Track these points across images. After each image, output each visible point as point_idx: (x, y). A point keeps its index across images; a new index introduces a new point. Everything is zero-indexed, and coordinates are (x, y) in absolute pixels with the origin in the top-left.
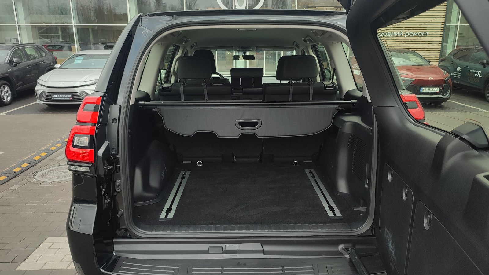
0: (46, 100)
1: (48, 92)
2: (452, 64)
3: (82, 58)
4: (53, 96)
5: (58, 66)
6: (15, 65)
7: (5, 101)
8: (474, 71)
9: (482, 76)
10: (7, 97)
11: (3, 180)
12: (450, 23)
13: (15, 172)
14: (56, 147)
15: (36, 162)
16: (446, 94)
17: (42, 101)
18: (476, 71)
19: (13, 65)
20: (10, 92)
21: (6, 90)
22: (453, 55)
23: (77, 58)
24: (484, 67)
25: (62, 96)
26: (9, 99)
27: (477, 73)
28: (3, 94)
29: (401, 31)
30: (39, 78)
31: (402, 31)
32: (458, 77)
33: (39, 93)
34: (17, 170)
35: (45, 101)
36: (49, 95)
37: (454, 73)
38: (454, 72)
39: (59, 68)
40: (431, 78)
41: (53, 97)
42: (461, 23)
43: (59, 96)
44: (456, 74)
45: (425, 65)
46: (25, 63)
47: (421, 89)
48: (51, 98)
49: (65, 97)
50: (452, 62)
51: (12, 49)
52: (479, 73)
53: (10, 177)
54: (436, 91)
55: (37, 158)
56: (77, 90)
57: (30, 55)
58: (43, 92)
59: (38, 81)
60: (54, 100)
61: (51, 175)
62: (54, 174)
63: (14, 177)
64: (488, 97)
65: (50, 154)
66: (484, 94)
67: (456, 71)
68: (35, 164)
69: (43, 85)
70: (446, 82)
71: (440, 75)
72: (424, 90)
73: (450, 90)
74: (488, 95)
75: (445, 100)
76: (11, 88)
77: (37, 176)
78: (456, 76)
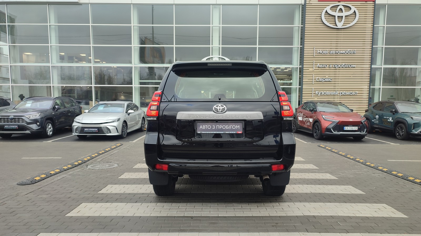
1: (82, 127)
2: (372, 113)
3: (104, 106)
5: (86, 111)
6: (57, 110)
7: (49, 134)
8: (387, 118)
9: (392, 121)
10: (50, 132)
11: (70, 167)
12: (375, 86)
13: (75, 164)
14: (95, 155)
16: (364, 132)
17: (77, 133)
18: (388, 118)
19: (55, 110)
20: (52, 129)
22: (373, 107)
23: (100, 106)
25: (91, 129)
26: (51, 133)
27: (389, 119)
28: (48, 129)
29: (337, 91)
30: (76, 118)
31: (338, 91)
32: (377, 123)
33: (75, 127)
35: (79, 133)
36: (83, 128)
38: (374, 119)
39: (88, 112)
40: (351, 120)
41: (85, 130)
42: (382, 86)
43: (89, 130)
44: (375, 120)
45: (349, 112)
46: (62, 110)
47: (344, 127)
48: (83, 131)
49: (93, 130)
50: (372, 112)
51: (55, 100)
52: (391, 119)
53: (73, 166)
54: (355, 129)
55: (86, 159)
56: (102, 125)
58: (78, 127)
59: (75, 120)
60: (85, 132)
61: (97, 166)
62: (99, 166)
63: (76, 167)
64: (398, 135)
65: (92, 158)
66: (395, 134)
67: (375, 118)
68: (85, 162)
69: (79, 123)
70: (363, 123)
71: (358, 118)
72: (346, 128)
73: (366, 129)
74: (398, 134)
75: (363, 136)
76: (53, 126)
77: (89, 167)
78: (375, 122)
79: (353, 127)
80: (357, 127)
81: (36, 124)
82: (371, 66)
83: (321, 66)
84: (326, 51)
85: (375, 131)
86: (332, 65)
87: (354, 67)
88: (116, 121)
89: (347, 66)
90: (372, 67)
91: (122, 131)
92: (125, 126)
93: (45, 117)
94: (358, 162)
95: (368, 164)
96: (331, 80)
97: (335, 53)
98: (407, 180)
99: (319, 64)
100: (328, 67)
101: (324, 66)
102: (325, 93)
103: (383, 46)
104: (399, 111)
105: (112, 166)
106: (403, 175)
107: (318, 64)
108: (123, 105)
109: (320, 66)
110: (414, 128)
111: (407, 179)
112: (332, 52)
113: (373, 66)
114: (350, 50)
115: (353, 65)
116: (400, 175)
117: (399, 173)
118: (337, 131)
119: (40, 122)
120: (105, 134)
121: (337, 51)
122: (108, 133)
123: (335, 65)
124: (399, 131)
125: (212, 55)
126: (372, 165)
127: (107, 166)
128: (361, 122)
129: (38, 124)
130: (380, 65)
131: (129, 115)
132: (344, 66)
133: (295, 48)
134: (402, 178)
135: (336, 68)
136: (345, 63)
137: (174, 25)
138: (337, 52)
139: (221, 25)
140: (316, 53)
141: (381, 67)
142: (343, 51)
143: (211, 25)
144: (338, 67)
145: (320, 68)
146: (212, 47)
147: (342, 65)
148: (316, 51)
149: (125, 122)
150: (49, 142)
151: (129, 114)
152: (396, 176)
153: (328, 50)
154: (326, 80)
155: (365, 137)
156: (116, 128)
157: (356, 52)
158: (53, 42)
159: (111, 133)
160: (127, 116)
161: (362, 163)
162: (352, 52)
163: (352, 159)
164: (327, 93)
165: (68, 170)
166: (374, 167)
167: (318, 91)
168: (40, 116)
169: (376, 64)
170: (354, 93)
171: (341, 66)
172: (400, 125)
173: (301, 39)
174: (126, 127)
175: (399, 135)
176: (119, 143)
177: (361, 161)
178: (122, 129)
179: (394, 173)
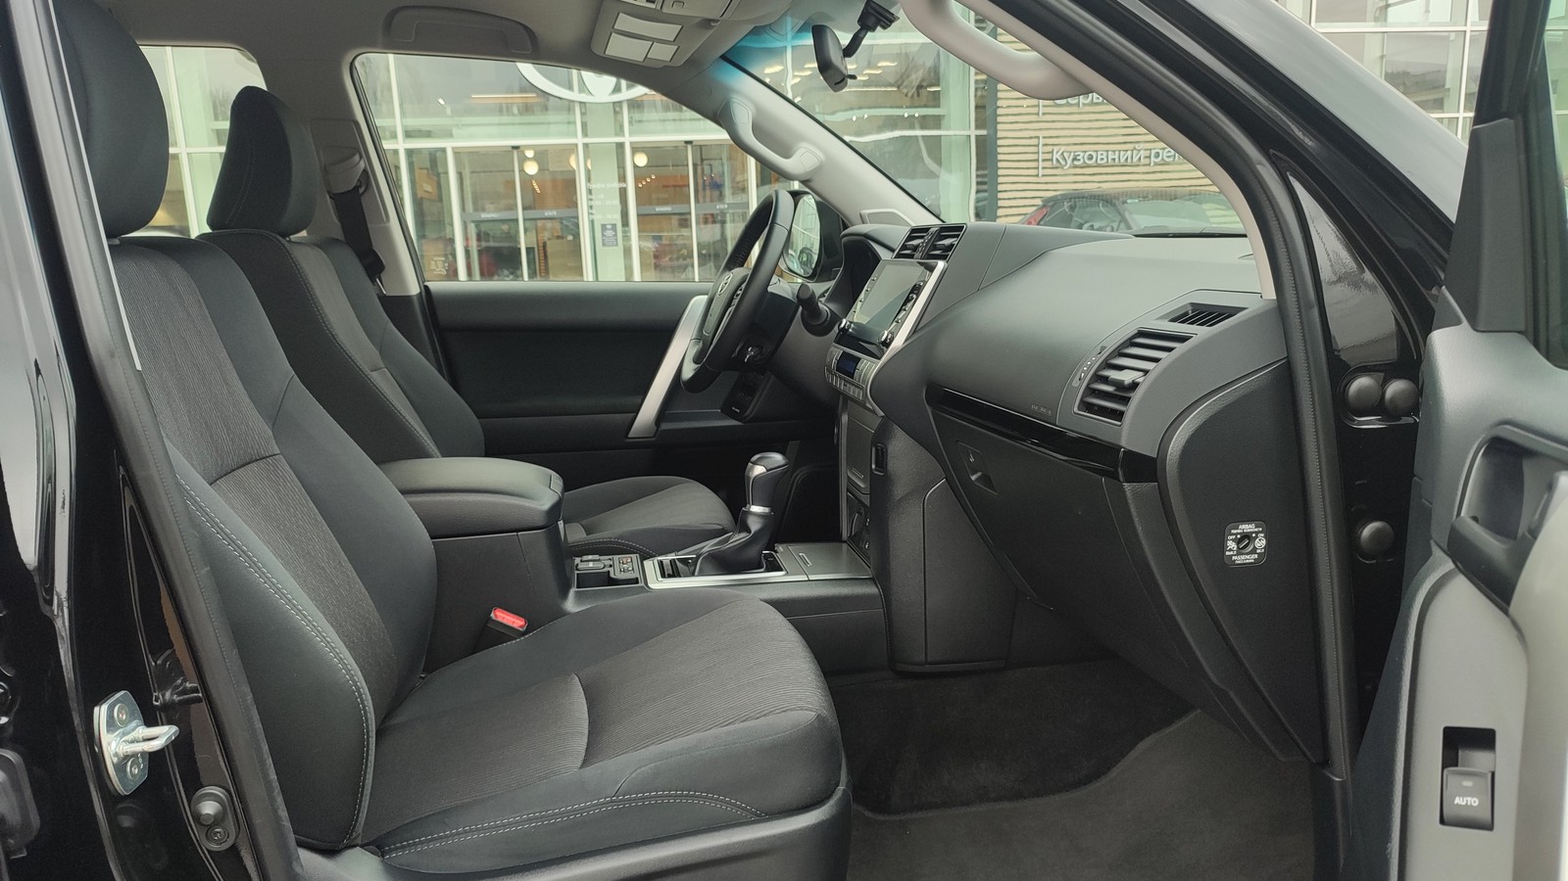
29: (1137, 146)
102: (1090, 157)
164: (1101, 157)
167: (1063, 148)
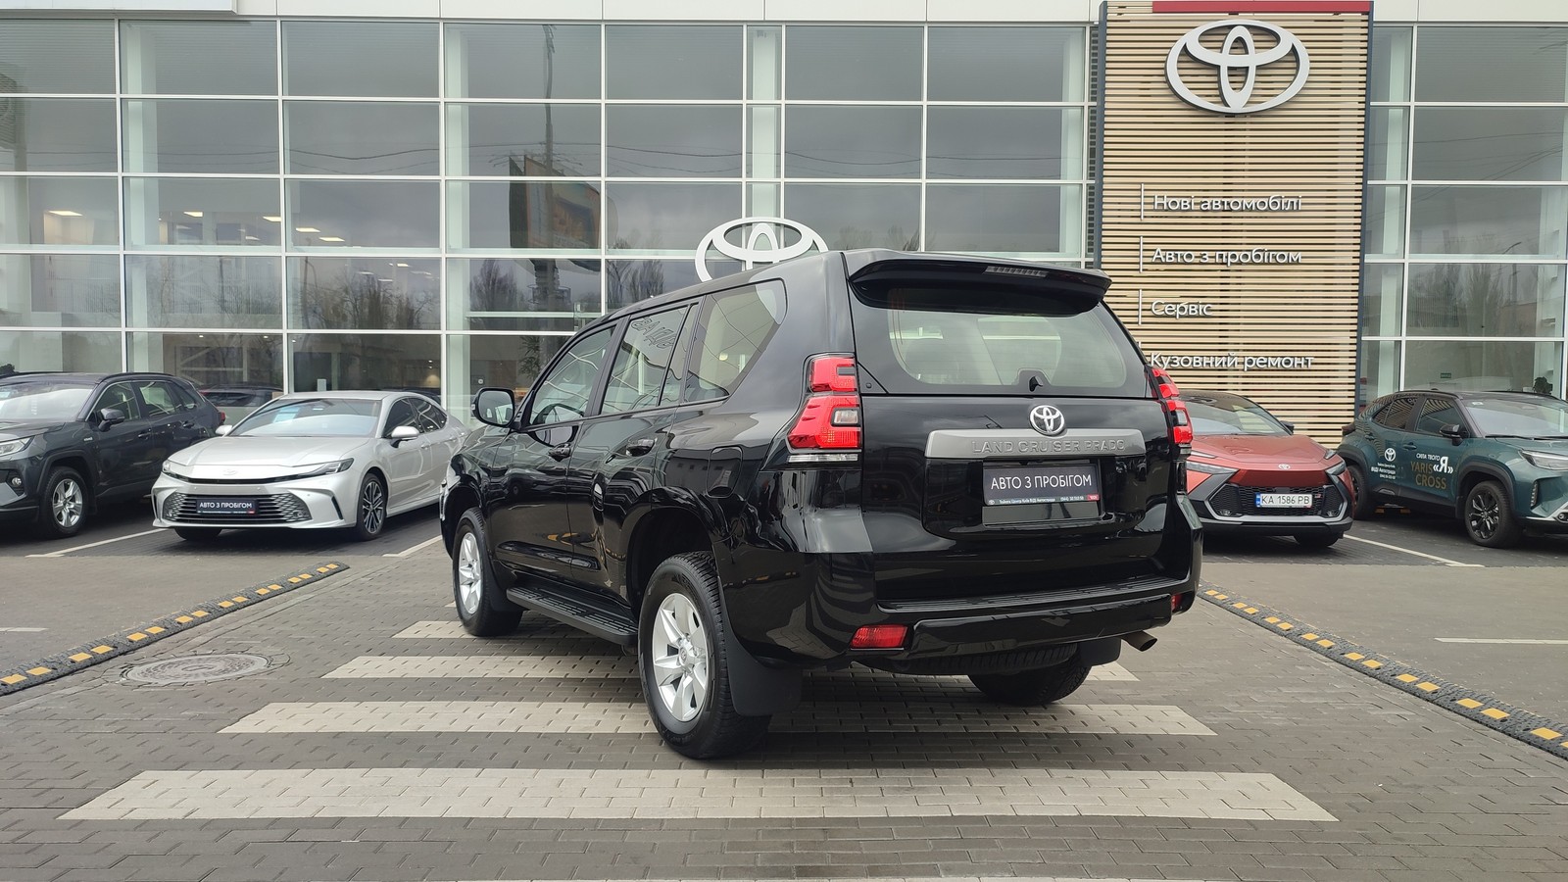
0: (179, 516)
1: (189, 495)
2: (1370, 440)
3: (297, 410)
4: (201, 505)
5: (225, 429)
6: (107, 428)
7: (63, 523)
8: (1431, 457)
9: (1451, 470)
10: (71, 514)
11: (40, 676)
12: (1378, 334)
13: (73, 662)
14: (192, 616)
15: (133, 646)
16: (1336, 514)
17: (169, 519)
18: (1436, 457)
19: (100, 426)
20: (79, 502)
21: (70, 493)
22: (1375, 416)
23: (282, 410)
24: (1456, 443)
25: (227, 505)
26: (75, 519)
27: (1438, 463)
28: (61, 503)
29: (1231, 353)
30: (171, 458)
31: (1235, 353)
32: (1390, 477)
33: (163, 497)
34: (81, 657)
35: (178, 521)
36: (193, 500)
37: (1379, 467)
38: (1379, 465)
39: (229, 435)
40: (1284, 467)
41: (203, 509)
42: (1408, 334)
43: (218, 506)
44: (1382, 468)
45: (1277, 435)
46: (135, 424)
47: (1258, 497)
48: (195, 512)
49: (234, 509)
50: (1371, 435)
51: (104, 384)
52: (1444, 461)
53: (60, 672)
54: (1302, 504)
55: (137, 637)
56: (269, 489)
57: (152, 407)
58: (175, 493)
59: (166, 465)
60: (203, 516)
61: (168, 671)
62: (179, 670)
63: (72, 673)
64: (1475, 528)
65: (173, 630)
66: (1464, 521)
67: (1383, 460)
68: (133, 648)
69: (178, 477)
70: (1334, 478)
71: (1314, 460)
72: (1266, 500)
73: (1345, 504)
74: (1474, 523)
75: (1336, 532)
76: (86, 489)
77: (135, 674)
78: (1383, 473)
79: (1291, 496)
80: (1310, 496)
81: (9, 481)
82: (1361, 258)
83: (1168, 256)
84: (1188, 200)
85: (1382, 511)
86: (1212, 254)
87: (1295, 260)
88: (332, 471)
89: (1268, 257)
90: (1366, 261)
91: (361, 513)
92: (377, 492)
93: (48, 454)
94: (1313, 646)
95: (1353, 656)
96: (1208, 310)
97: (1220, 207)
98: (1529, 743)
99: (1162, 250)
100: (1197, 261)
101: (1182, 257)
102: (1186, 362)
103: (1405, 182)
104: (1475, 431)
105: (240, 669)
106: (1506, 715)
107: (1159, 250)
108: (375, 404)
109: (1165, 257)
110: (1538, 502)
111: (1525, 738)
112: (1212, 204)
113: (1369, 259)
114: (1278, 194)
115: (1291, 253)
116: (1495, 714)
117: (1488, 704)
118: (1227, 513)
119: (24, 473)
120: (285, 522)
121: (1228, 200)
122: (297, 521)
123: (1224, 253)
124: (1479, 512)
125: (749, 214)
126: (1372, 664)
127: (220, 666)
128: (1327, 474)
129: (17, 481)
130: (1396, 255)
131: (395, 445)
132: (1258, 256)
133: (1069, 187)
134: (1503, 732)
135: (1226, 264)
136: (1261, 247)
137: (603, 101)
138: (1228, 204)
139: (783, 102)
140: (1151, 207)
141: (1402, 261)
142: (1254, 201)
143: (744, 102)
144: (1236, 261)
145: (1166, 263)
146: (749, 186)
147: (1248, 253)
148: (1151, 200)
149: (375, 473)
150: (54, 556)
151: (398, 442)
152: (1476, 718)
153: (1193, 194)
154: (1191, 309)
155: (1342, 537)
156: (334, 500)
157: (1302, 204)
158: (136, 164)
159: (308, 517)
160: (387, 448)
161: (1328, 653)
162: (1286, 204)
163: (1287, 634)
164: (1194, 362)
165: (24, 688)
166: (1378, 672)
167: (1161, 353)
168: (25, 448)
169: (1379, 251)
170: (1297, 361)
171: (1246, 256)
172: (1480, 486)
173: (1092, 153)
174: (380, 495)
175: (1481, 526)
176: (331, 563)
177: (1325, 643)
178: (361, 502)
179: (1469, 703)
